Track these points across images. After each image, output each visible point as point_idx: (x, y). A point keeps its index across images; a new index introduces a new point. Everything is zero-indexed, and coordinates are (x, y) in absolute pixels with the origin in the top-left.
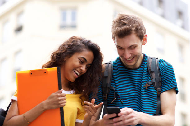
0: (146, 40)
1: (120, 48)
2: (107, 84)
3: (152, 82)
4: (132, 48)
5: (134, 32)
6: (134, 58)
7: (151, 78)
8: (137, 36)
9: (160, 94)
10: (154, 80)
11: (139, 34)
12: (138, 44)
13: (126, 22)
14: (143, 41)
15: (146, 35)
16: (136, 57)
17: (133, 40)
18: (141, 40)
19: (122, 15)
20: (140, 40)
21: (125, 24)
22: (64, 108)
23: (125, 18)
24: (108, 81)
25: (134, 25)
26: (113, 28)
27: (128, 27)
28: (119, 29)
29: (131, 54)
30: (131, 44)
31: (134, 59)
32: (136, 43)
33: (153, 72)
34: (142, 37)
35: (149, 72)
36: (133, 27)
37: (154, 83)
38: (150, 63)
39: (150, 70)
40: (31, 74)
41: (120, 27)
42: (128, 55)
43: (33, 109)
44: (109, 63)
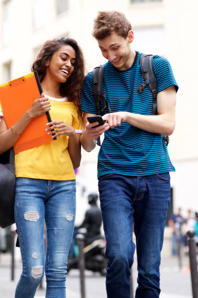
0: (131, 37)
1: (104, 51)
2: (98, 92)
3: (146, 84)
4: (115, 48)
5: (114, 33)
7: (144, 78)
8: (119, 35)
10: (147, 81)
11: (120, 33)
14: (128, 38)
18: (125, 38)
20: (123, 39)
21: (103, 24)
22: (50, 112)
23: (104, 17)
24: (99, 89)
25: (114, 24)
26: (95, 28)
27: (106, 27)
31: (122, 60)
33: (146, 72)
35: (142, 73)
37: (148, 84)
38: (143, 62)
39: (143, 70)
41: (99, 28)
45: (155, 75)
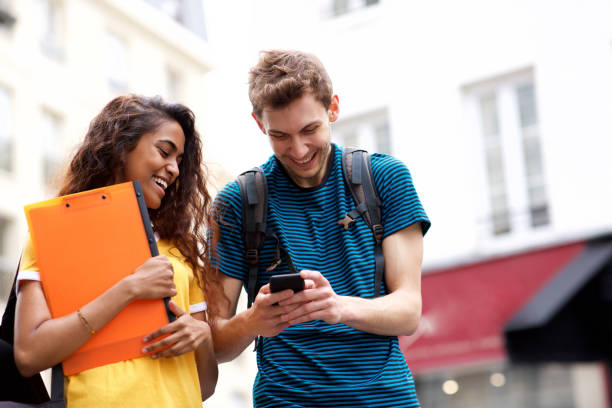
0: (335, 109)
1: (278, 136)
2: (258, 224)
3: (358, 212)
4: (309, 130)
5: (309, 89)
6: (314, 155)
7: (354, 201)
8: (317, 99)
10: (363, 207)
12: (322, 120)
13: (285, 68)
14: (330, 111)
15: (336, 97)
18: (327, 110)
19: (271, 53)
21: (283, 74)
23: (280, 60)
24: (260, 217)
25: (306, 73)
27: (292, 79)
28: (272, 87)
29: (308, 145)
30: (306, 120)
31: (317, 159)
32: (316, 118)
33: (357, 185)
34: (326, 101)
36: (304, 77)
37: (365, 212)
38: (350, 164)
39: (350, 181)
40: (67, 206)
41: (272, 82)
42: (302, 148)
44: (255, 172)
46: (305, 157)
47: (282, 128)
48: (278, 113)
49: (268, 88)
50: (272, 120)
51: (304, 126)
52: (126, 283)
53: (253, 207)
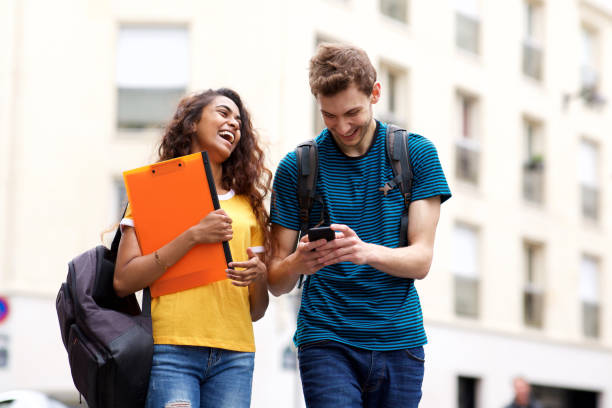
0: (377, 93)
1: (328, 115)
2: (309, 191)
3: (395, 181)
4: (352, 113)
5: (353, 85)
6: (356, 131)
7: (392, 171)
8: (360, 90)
9: (409, 204)
10: (399, 178)
11: (363, 86)
12: (363, 105)
13: (336, 64)
14: (372, 96)
15: (378, 85)
16: (359, 129)
17: (353, 98)
18: (368, 95)
20: (365, 97)
21: (334, 69)
23: (333, 56)
24: (310, 186)
25: (352, 69)
27: (340, 75)
28: (324, 79)
29: (350, 124)
30: (350, 106)
31: (358, 134)
32: (358, 105)
33: (397, 161)
36: (350, 73)
37: (400, 183)
38: (392, 142)
39: (392, 156)
40: (154, 172)
41: (324, 75)
42: (345, 127)
43: (171, 242)
44: (310, 146)
45: (412, 168)
46: (349, 132)
47: (331, 110)
48: (328, 100)
49: (321, 80)
50: (323, 104)
51: (348, 110)
52: (191, 233)
53: (306, 177)
